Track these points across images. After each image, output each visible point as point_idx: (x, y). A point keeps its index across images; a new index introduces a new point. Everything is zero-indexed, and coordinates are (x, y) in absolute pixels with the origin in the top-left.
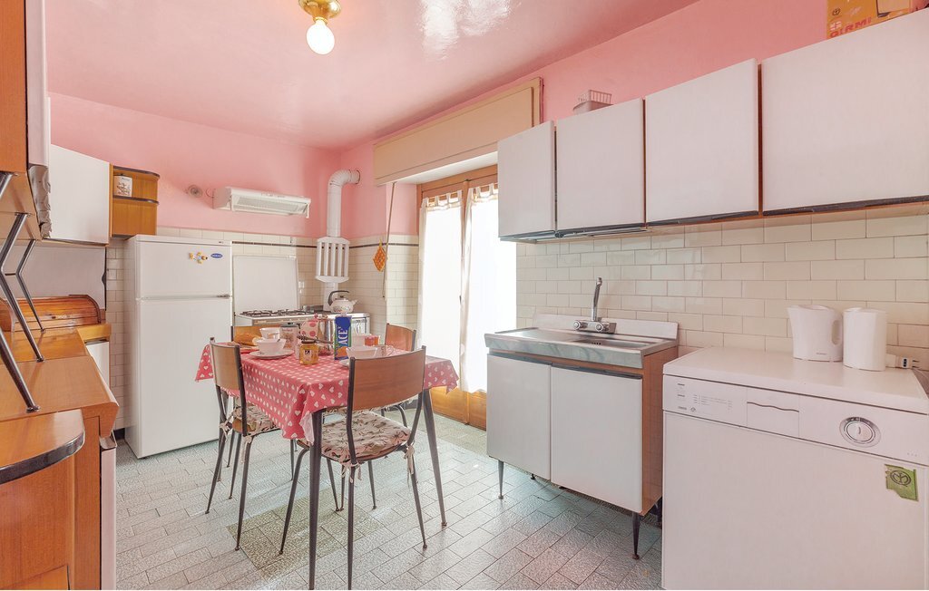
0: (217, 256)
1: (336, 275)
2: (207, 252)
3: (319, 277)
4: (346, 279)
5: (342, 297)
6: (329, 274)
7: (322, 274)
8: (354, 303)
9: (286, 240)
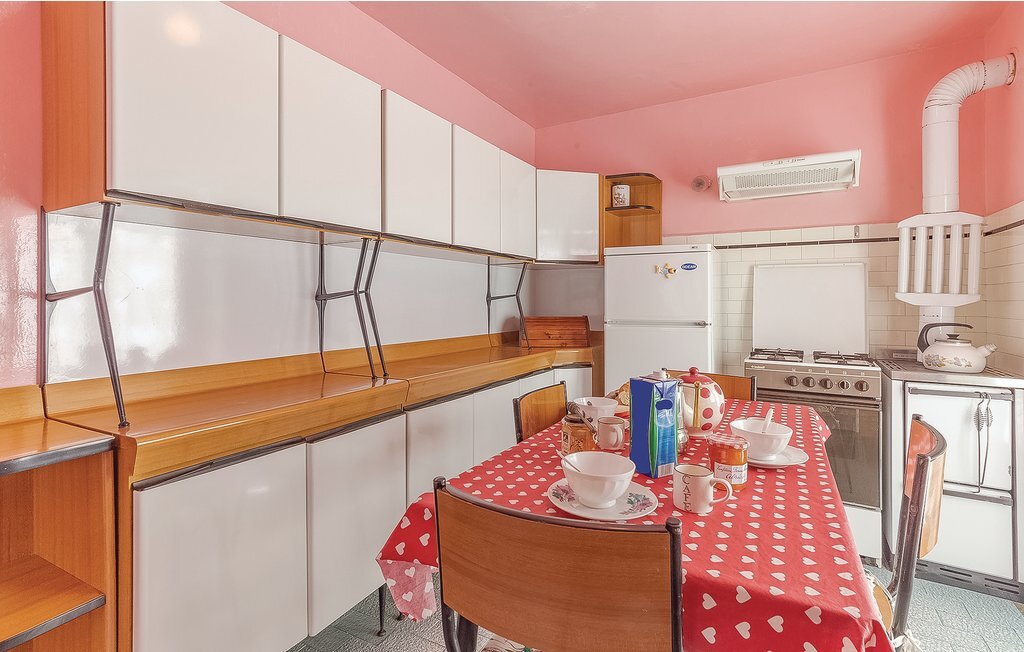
0: (689, 267)
1: (945, 289)
2: (676, 262)
3: (902, 295)
4: (972, 297)
5: (953, 337)
6: (928, 289)
7: (911, 289)
8: (985, 351)
9: (848, 232)
